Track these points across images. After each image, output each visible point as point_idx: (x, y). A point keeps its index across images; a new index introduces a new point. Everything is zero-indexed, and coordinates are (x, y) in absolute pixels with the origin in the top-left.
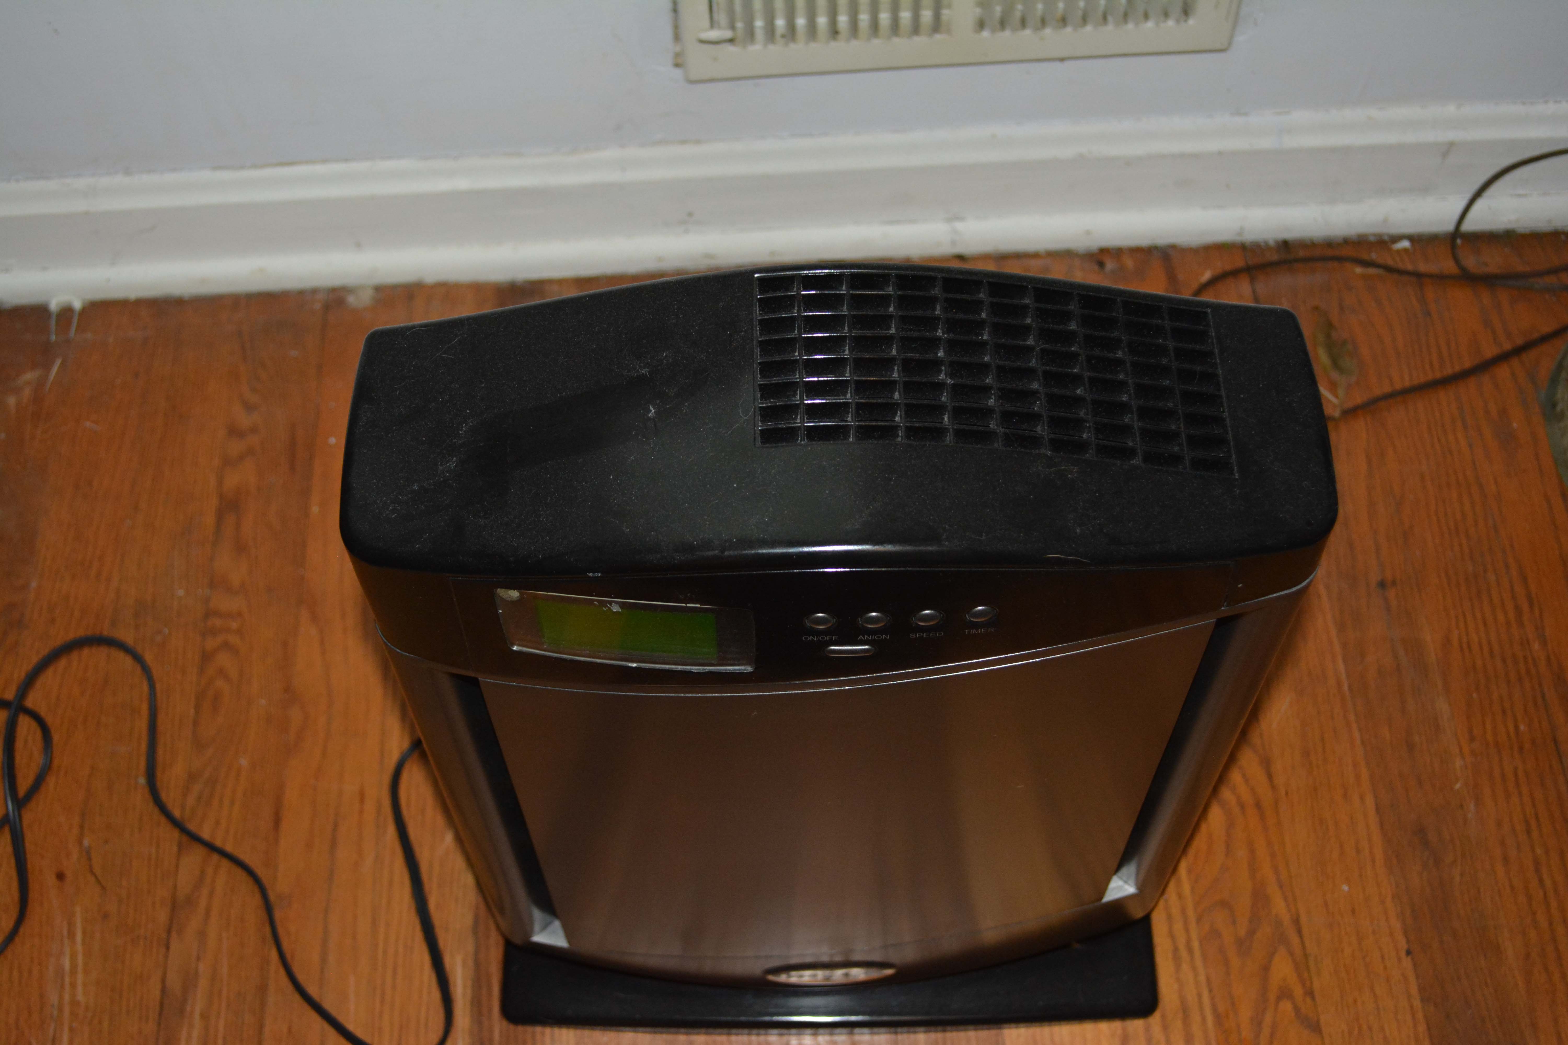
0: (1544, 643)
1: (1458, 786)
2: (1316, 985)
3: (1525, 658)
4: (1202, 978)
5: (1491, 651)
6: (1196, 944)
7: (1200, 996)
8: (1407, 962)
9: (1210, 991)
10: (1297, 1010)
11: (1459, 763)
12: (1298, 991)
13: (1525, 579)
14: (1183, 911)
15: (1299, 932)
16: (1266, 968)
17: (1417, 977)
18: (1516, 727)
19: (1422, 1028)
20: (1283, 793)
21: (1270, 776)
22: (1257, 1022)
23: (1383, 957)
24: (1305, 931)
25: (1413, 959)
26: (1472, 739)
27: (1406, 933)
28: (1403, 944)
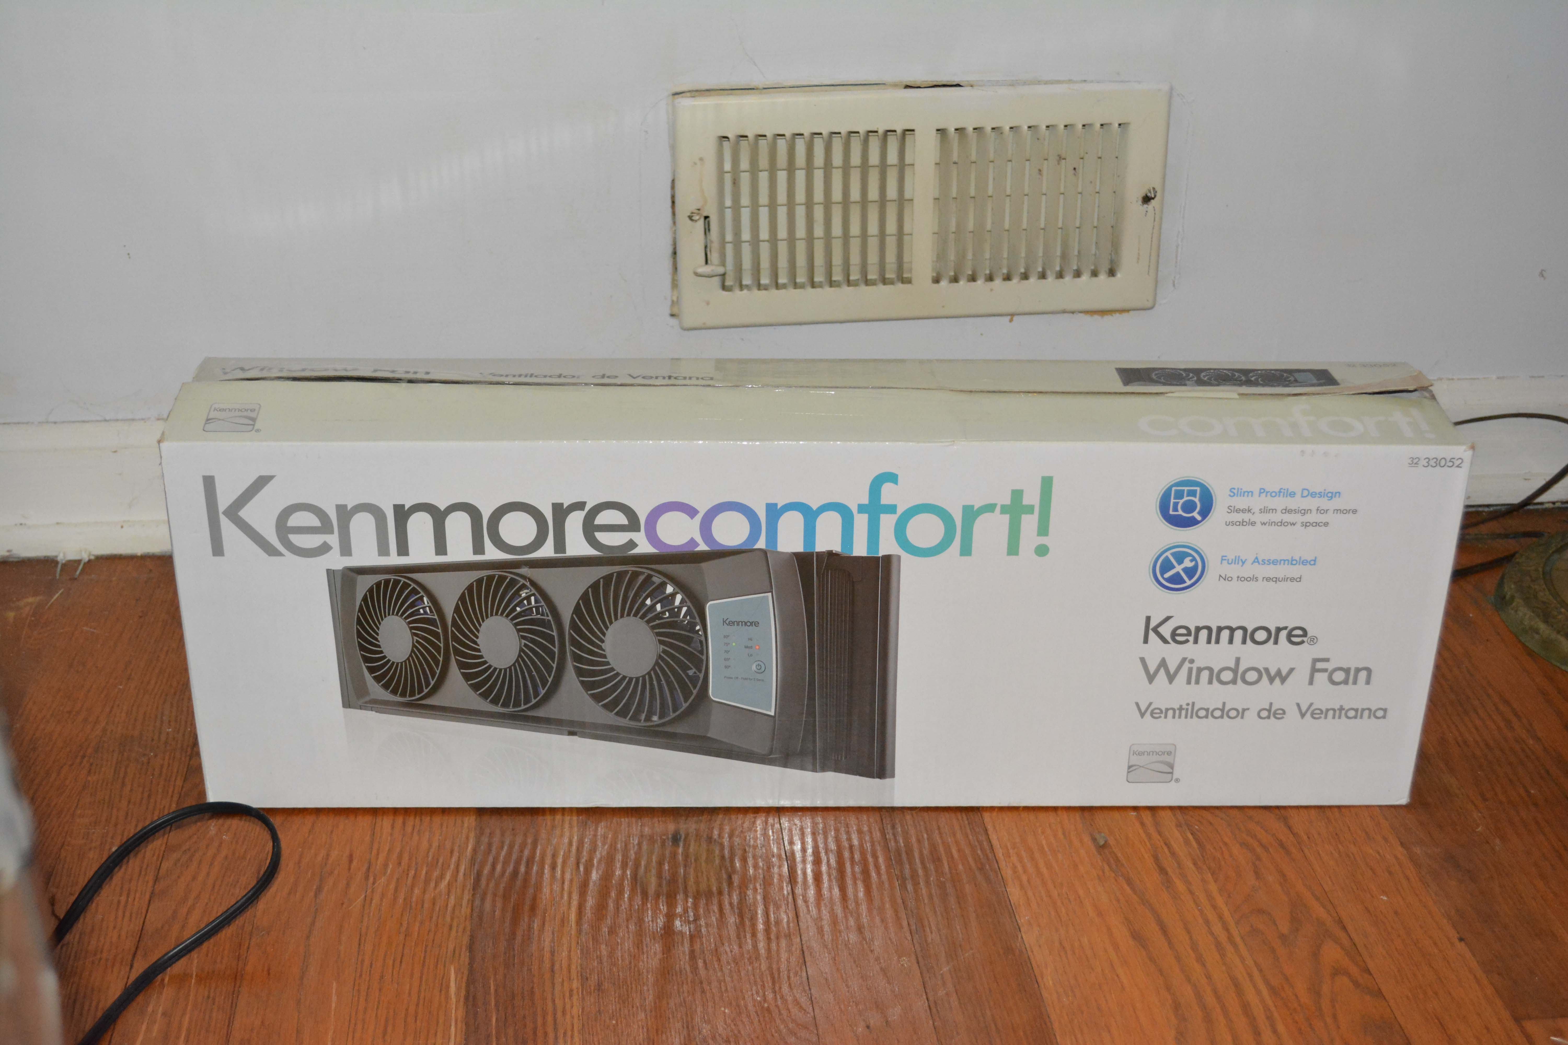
0: (1538, 739)
1: (1479, 829)
2: (1371, 966)
3: (1523, 750)
4: (1250, 962)
5: (1487, 745)
6: (1238, 939)
7: (1250, 976)
8: (1461, 947)
9: (1261, 971)
10: (1356, 984)
11: (1476, 815)
12: (1354, 970)
13: (1507, 702)
14: (1221, 917)
15: (1344, 928)
16: (1316, 955)
17: (1474, 956)
18: (1527, 791)
19: (1490, 991)
20: (1305, 837)
21: (1290, 828)
22: (1315, 991)
23: (1435, 944)
24: (1350, 928)
25: (1466, 944)
26: (1485, 800)
27: (1454, 927)
28: (1453, 935)
